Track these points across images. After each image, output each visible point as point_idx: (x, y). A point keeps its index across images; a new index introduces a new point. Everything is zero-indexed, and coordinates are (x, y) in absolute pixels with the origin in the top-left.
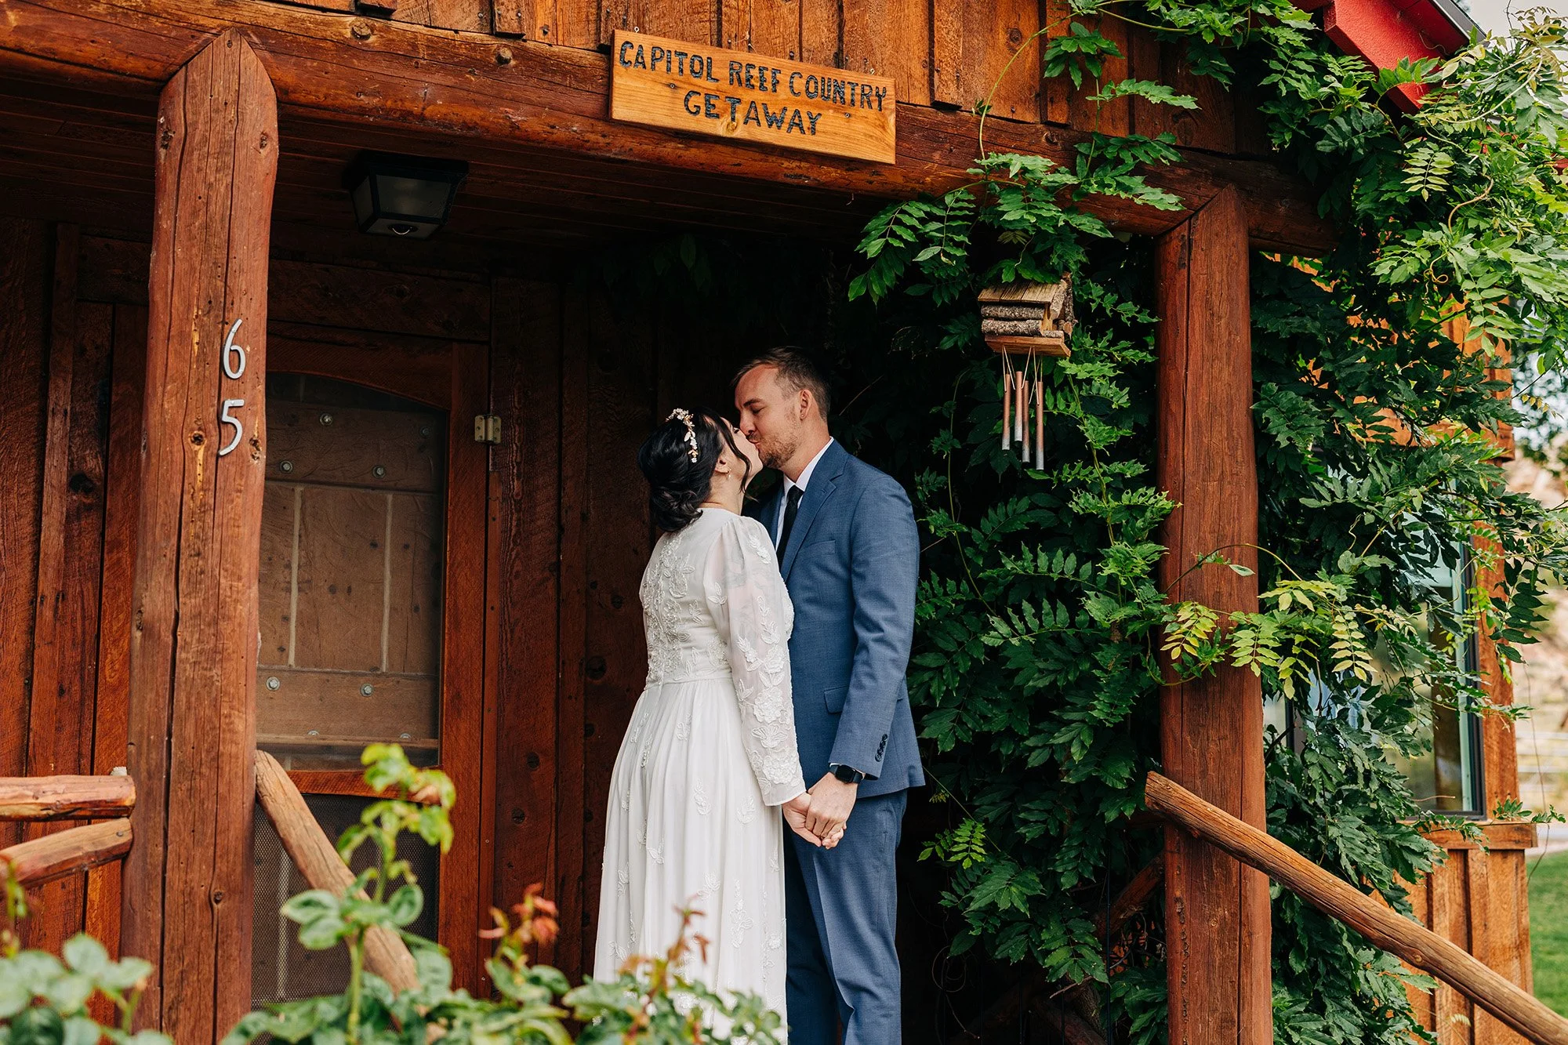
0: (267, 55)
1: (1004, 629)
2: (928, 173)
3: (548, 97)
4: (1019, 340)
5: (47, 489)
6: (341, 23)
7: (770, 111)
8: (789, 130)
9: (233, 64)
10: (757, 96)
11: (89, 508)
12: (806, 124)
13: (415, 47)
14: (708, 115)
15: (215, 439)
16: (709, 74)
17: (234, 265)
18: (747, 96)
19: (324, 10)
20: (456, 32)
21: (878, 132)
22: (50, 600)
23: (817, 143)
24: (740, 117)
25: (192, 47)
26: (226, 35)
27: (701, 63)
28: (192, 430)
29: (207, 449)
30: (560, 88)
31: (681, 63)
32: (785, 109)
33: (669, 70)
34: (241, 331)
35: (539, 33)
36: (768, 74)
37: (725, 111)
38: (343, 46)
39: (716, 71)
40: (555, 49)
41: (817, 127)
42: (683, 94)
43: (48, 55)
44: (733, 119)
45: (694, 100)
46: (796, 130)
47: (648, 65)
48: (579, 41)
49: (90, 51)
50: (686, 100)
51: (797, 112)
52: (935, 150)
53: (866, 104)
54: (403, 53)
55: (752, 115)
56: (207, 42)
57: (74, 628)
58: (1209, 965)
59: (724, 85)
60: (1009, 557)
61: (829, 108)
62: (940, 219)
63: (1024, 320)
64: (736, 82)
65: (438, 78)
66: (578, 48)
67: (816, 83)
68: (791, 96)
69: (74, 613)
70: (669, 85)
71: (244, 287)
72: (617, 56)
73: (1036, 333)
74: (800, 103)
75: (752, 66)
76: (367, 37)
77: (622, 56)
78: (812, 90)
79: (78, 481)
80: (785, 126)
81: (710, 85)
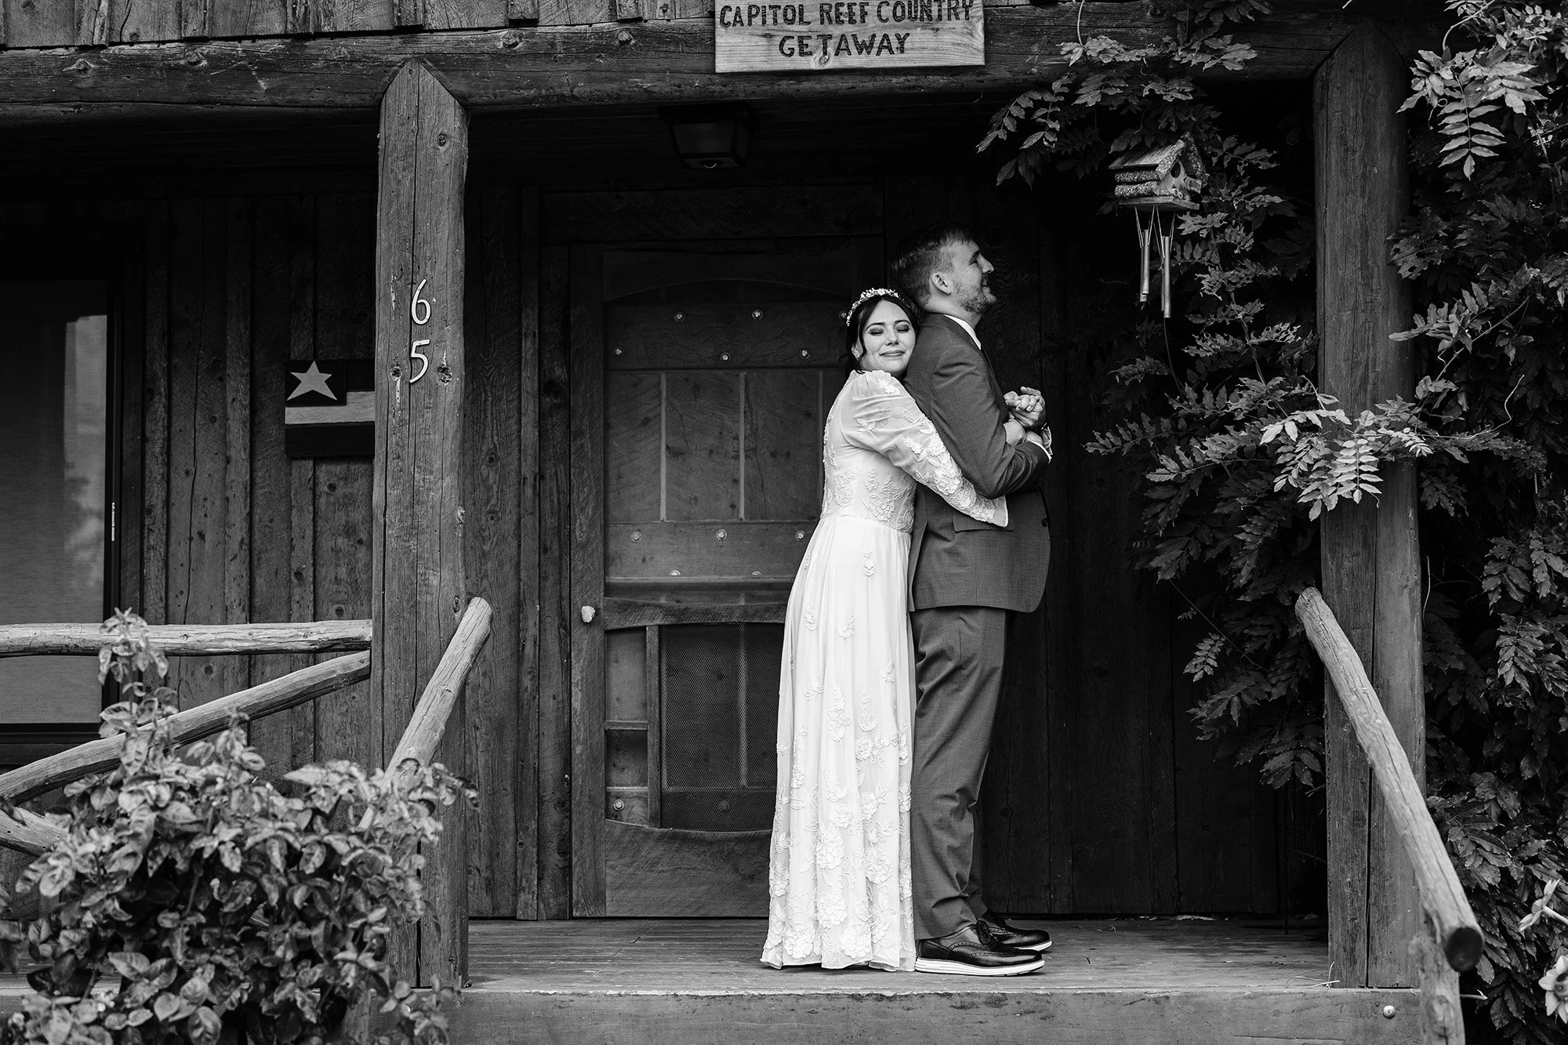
0: (441, 74)
1: (1173, 465)
2: (1032, 65)
3: (665, 64)
4: (1143, 201)
5: (524, 395)
6: (497, 38)
7: (860, 40)
8: (878, 53)
9: (414, 86)
10: (848, 29)
11: (559, 406)
12: (895, 44)
13: (553, 45)
14: (802, 54)
15: (408, 371)
16: (801, 19)
17: (419, 238)
18: (836, 31)
19: (485, 29)
20: (591, 25)
21: (966, 40)
22: (530, 481)
23: (906, 60)
24: (831, 50)
25: (386, 79)
26: (408, 66)
27: (794, 11)
28: (392, 366)
29: (402, 379)
30: (674, 55)
31: (775, 15)
32: (874, 36)
33: (764, 22)
34: (427, 287)
35: (659, 13)
36: (856, 9)
37: (817, 47)
38: (497, 56)
39: (807, 17)
40: (672, 23)
41: (906, 46)
42: (778, 40)
43: (294, 104)
44: (825, 53)
45: (789, 44)
46: (885, 52)
47: (746, 22)
48: (692, 13)
49: (318, 97)
50: (781, 45)
51: (886, 37)
52: (1033, 43)
53: (953, 17)
54: (546, 52)
55: (843, 46)
56: (395, 73)
57: (552, 501)
58: (1344, 766)
59: (816, 26)
60: (1175, 398)
61: (916, 27)
62: (1045, 104)
63: (1143, 182)
64: (826, 21)
65: (574, 66)
66: (691, 19)
67: (903, 7)
68: (880, 23)
69: (551, 489)
70: (765, 36)
71: (428, 254)
72: (718, 20)
73: (1151, 194)
74: (889, 27)
75: (842, 4)
76: (516, 44)
77: (722, 21)
78: (899, 14)
79: (547, 387)
80: (875, 50)
81: (804, 28)
